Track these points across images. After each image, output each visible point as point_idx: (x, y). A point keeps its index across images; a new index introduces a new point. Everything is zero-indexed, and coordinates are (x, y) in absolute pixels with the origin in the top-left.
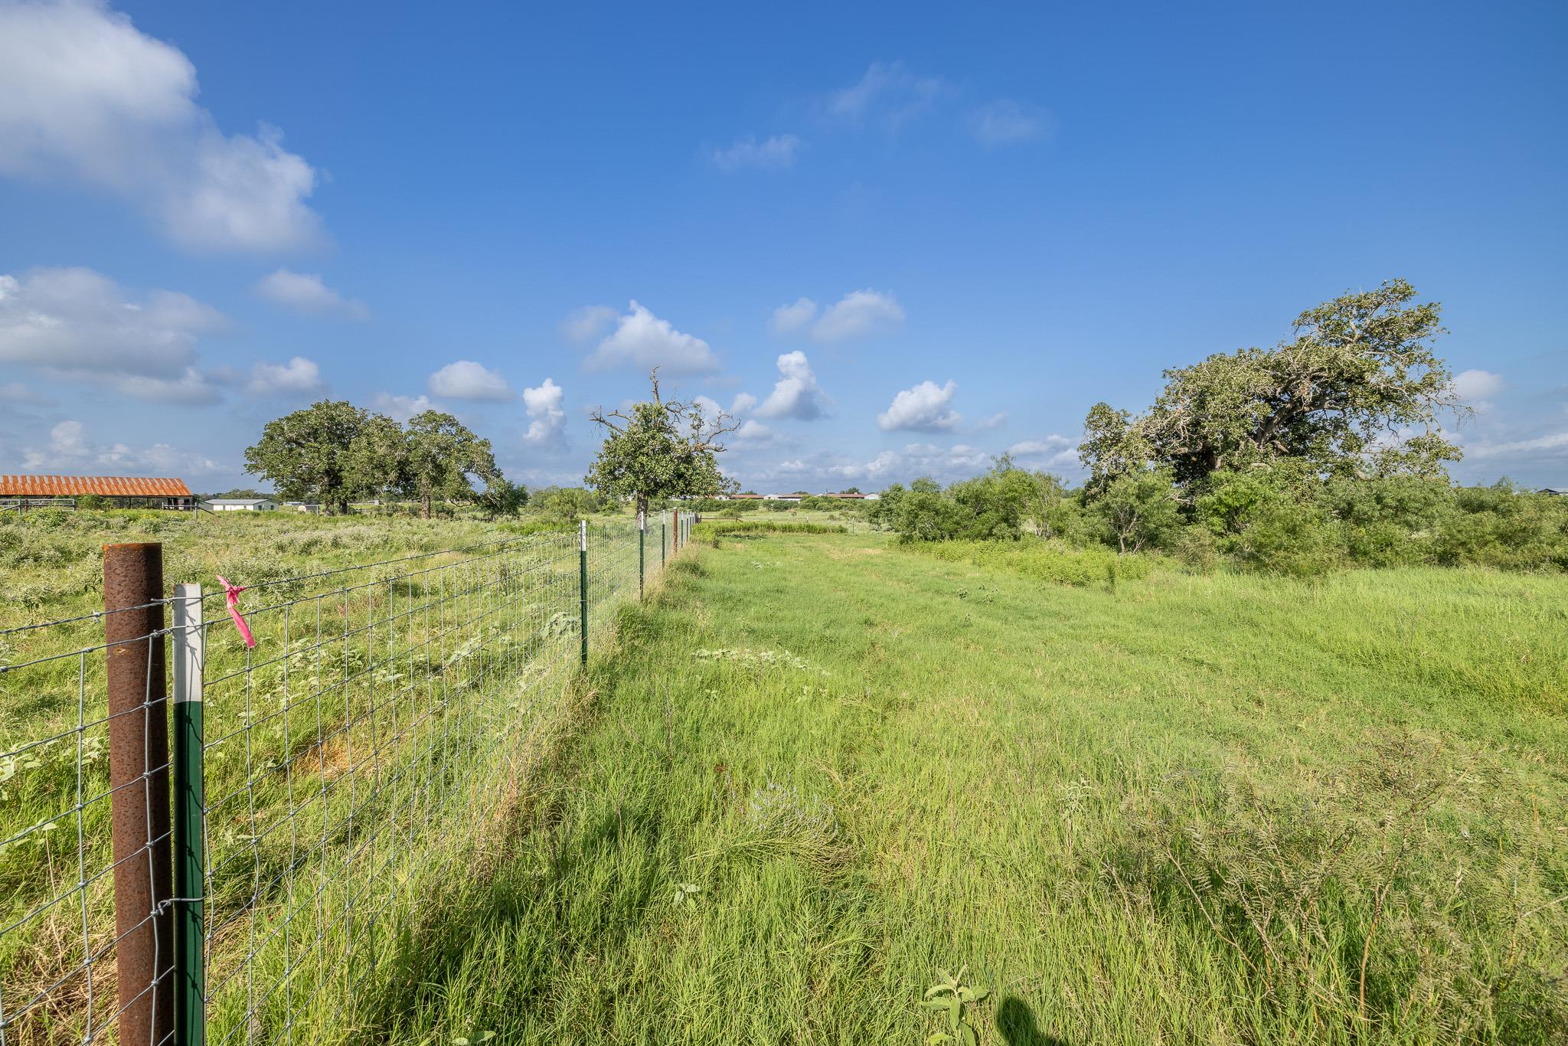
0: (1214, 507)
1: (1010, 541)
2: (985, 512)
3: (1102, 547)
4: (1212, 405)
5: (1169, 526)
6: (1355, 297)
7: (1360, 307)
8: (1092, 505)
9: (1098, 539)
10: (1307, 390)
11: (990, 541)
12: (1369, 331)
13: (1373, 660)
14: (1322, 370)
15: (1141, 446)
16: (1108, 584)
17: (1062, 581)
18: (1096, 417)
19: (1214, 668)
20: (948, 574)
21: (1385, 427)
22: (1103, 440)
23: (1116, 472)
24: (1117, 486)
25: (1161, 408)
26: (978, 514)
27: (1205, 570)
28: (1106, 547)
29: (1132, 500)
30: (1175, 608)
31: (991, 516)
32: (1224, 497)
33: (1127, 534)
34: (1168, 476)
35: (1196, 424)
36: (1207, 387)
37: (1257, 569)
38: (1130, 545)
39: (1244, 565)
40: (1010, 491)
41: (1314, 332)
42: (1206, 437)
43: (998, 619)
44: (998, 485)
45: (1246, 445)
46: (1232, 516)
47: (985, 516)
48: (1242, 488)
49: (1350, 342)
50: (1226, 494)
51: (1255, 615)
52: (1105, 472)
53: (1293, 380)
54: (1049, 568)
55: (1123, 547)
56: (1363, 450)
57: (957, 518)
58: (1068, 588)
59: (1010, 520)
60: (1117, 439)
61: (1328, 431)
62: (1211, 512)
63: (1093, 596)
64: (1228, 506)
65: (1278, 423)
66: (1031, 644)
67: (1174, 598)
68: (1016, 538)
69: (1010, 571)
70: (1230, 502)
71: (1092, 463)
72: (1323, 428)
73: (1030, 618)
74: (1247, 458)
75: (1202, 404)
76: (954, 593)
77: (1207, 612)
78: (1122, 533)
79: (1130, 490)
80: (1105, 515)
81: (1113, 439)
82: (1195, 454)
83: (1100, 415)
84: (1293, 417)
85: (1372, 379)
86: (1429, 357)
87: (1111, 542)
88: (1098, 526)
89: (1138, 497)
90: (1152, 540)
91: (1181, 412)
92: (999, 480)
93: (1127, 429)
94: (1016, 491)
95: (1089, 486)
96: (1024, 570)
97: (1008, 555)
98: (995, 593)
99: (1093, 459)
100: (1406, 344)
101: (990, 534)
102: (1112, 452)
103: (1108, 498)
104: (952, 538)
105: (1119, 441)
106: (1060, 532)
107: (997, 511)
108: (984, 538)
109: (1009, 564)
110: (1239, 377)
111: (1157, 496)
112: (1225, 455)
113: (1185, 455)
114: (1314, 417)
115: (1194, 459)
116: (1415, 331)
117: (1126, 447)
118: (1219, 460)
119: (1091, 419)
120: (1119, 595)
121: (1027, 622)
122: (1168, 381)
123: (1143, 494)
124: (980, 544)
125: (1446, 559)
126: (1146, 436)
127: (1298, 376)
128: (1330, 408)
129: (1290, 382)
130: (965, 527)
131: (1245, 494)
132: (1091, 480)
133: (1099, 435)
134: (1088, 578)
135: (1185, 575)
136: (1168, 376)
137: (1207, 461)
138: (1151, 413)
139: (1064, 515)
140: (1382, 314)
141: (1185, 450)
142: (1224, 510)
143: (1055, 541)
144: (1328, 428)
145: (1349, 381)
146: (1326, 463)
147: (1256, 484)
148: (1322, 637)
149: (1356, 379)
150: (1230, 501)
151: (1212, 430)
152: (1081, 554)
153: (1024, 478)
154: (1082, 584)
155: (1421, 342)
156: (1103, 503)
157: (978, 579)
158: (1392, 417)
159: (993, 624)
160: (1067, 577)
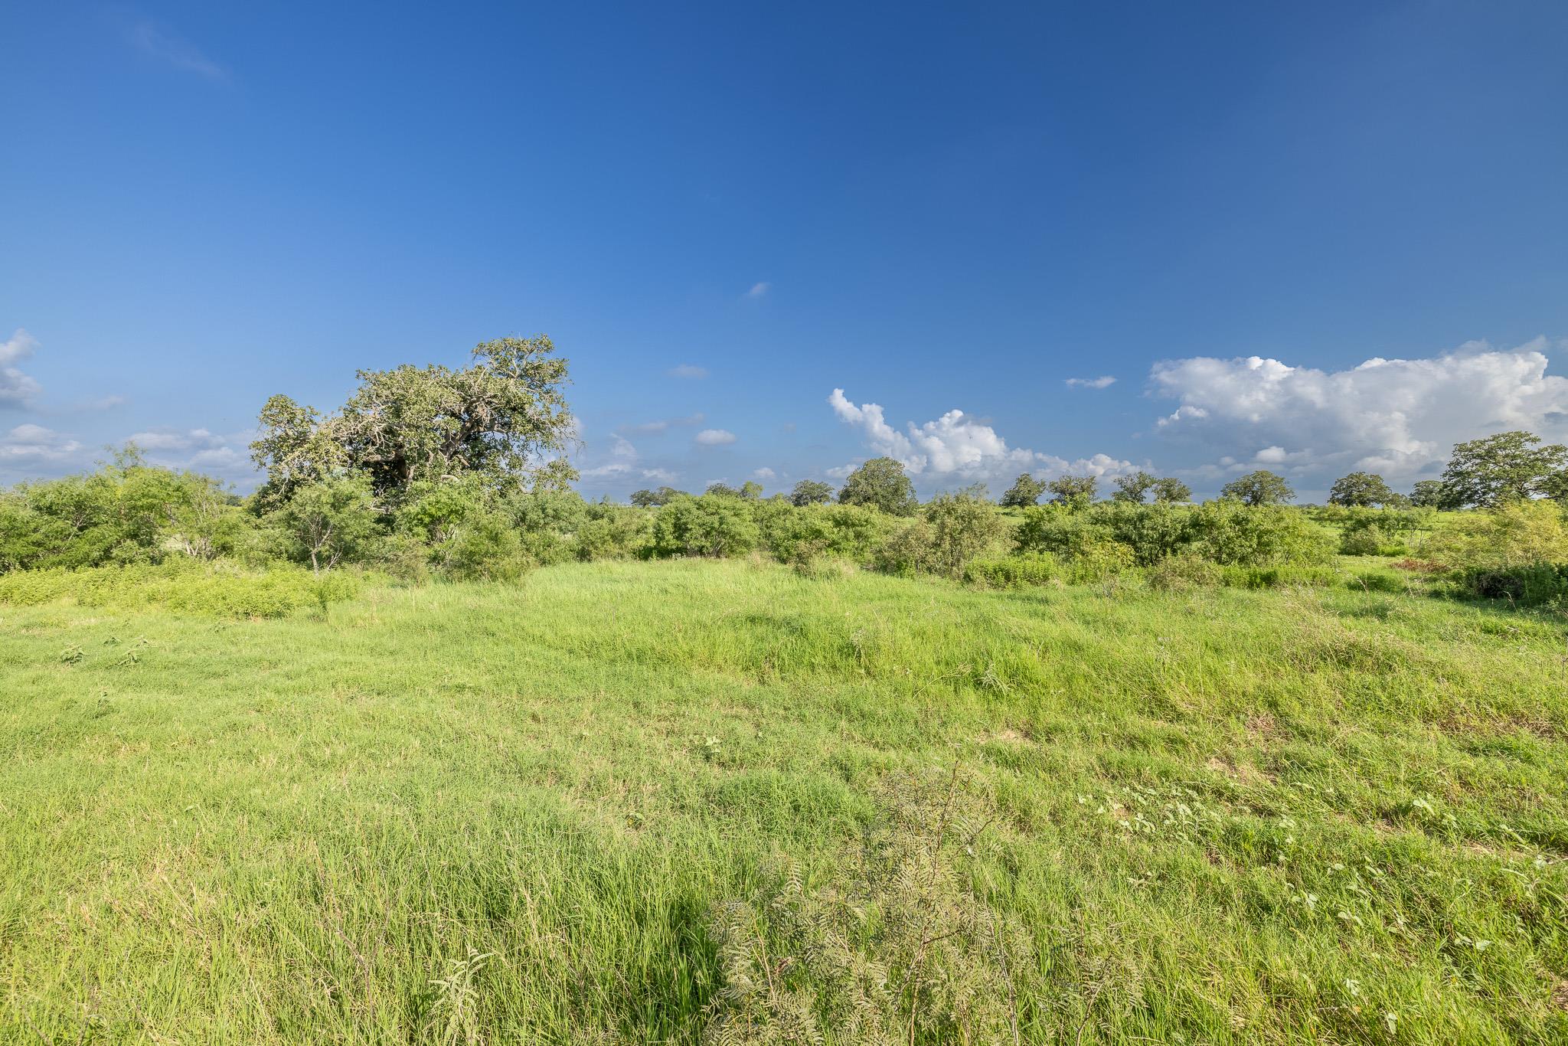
0: (419, 517)
1: (146, 567)
2: (96, 525)
3: (290, 565)
4: (408, 415)
5: (366, 537)
6: (516, 341)
7: (519, 350)
8: (271, 515)
9: (285, 555)
10: (483, 412)
11: (108, 569)
12: (526, 371)
13: (591, 650)
14: (495, 396)
15: (332, 449)
16: (318, 610)
17: (247, 614)
18: (275, 410)
19: (476, 690)
20: (27, 627)
21: (534, 451)
22: (284, 439)
23: (301, 476)
24: (302, 493)
25: (352, 411)
26: (81, 529)
27: (418, 582)
28: (294, 565)
29: (326, 509)
30: (404, 627)
31: (107, 532)
32: (427, 507)
33: (323, 548)
34: (367, 484)
35: (389, 431)
36: (403, 395)
37: (468, 576)
38: (323, 560)
39: (456, 574)
40: (144, 496)
41: (488, 363)
42: (401, 446)
43: (159, 687)
44: (121, 489)
45: (435, 457)
46: (433, 524)
47: (94, 532)
48: (444, 499)
49: (513, 377)
50: (429, 504)
51: (488, 624)
52: (286, 475)
53: (474, 402)
54: (224, 598)
55: (315, 563)
56: (523, 468)
57: (37, 536)
58: (259, 622)
59: (142, 535)
60: (301, 439)
61: (498, 450)
62: (415, 522)
63: (298, 629)
64: (431, 516)
65: (460, 440)
66: (233, 717)
67: (401, 616)
68: (155, 561)
69: (154, 608)
70: (434, 513)
71: (269, 465)
72: (495, 447)
73: (216, 675)
74: (437, 469)
75: (398, 413)
76: (53, 658)
77: (441, 628)
78: (314, 547)
79: (324, 499)
80: (289, 526)
81: (297, 439)
82: (387, 463)
83: (279, 410)
84: (470, 436)
85: (530, 411)
86: (562, 401)
87: (301, 558)
88: (280, 540)
89: (333, 505)
90: (347, 553)
91: (374, 418)
92: (120, 481)
93: (314, 429)
94: (155, 497)
95: (265, 493)
96: (182, 605)
97: (150, 587)
98: (144, 647)
99: (269, 459)
100: (547, 387)
101: (107, 555)
102: (297, 453)
103: (294, 508)
104: (25, 566)
105: (304, 441)
106: (225, 549)
107: (118, 524)
108: (96, 564)
109: (151, 599)
110: (432, 391)
111: (353, 506)
112: (418, 465)
113: (377, 463)
114: (488, 437)
115: (386, 467)
116: (554, 377)
117: (315, 449)
118: (412, 471)
119: (268, 413)
120: (332, 621)
121: (214, 682)
122: (361, 383)
123: (339, 502)
124: (87, 573)
125: (583, 555)
126: (336, 439)
127: (478, 398)
128: (498, 431)
129: (472, 403)
130: (55, 550)
131: (447, 505)
132: (266, 485)
133: (279, 432)
134: (288, 606)
135: (399, 590)
136: (362, 377)
137: (399, 470)
138: (342, 415)
139: (232, 528)
140: (532, 359)
141: (378, 458)
142: (427, 520)
143: (223, 563)
144: (499, 447)
145: (514, 409)
146: (498, 477)
147: (455, 495)
148: (549, 636)
149: (518, 409)
150: (433, 511)
151: (409, 439)
152: (261, 576)
153: (167, 480)
154: (279, 615)
155: (556, 387)
156: (286, 512)
157: (96, 627)
158: (540, 443)
159: (150, 699)
160: (255, 608)
